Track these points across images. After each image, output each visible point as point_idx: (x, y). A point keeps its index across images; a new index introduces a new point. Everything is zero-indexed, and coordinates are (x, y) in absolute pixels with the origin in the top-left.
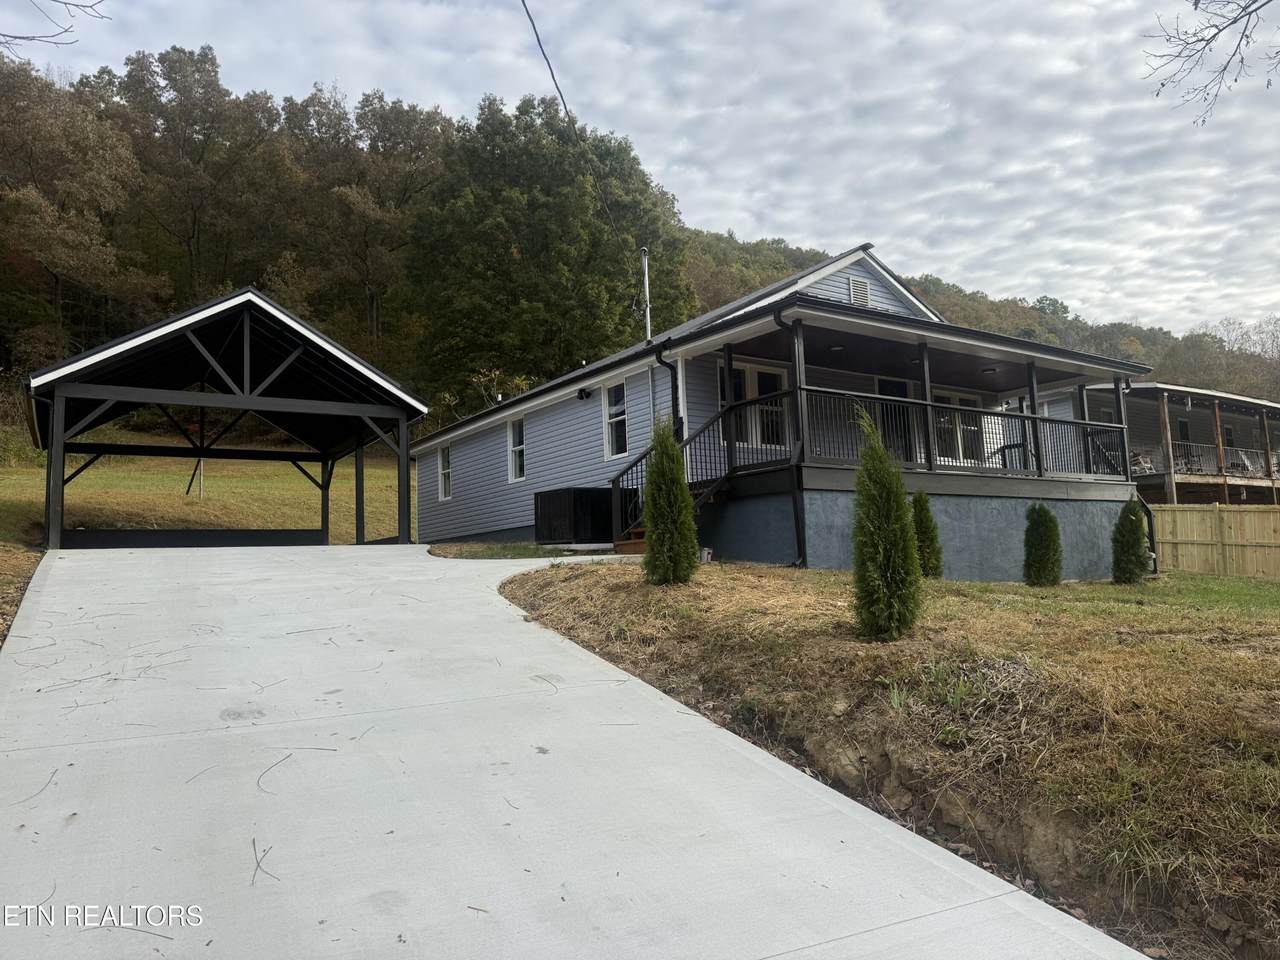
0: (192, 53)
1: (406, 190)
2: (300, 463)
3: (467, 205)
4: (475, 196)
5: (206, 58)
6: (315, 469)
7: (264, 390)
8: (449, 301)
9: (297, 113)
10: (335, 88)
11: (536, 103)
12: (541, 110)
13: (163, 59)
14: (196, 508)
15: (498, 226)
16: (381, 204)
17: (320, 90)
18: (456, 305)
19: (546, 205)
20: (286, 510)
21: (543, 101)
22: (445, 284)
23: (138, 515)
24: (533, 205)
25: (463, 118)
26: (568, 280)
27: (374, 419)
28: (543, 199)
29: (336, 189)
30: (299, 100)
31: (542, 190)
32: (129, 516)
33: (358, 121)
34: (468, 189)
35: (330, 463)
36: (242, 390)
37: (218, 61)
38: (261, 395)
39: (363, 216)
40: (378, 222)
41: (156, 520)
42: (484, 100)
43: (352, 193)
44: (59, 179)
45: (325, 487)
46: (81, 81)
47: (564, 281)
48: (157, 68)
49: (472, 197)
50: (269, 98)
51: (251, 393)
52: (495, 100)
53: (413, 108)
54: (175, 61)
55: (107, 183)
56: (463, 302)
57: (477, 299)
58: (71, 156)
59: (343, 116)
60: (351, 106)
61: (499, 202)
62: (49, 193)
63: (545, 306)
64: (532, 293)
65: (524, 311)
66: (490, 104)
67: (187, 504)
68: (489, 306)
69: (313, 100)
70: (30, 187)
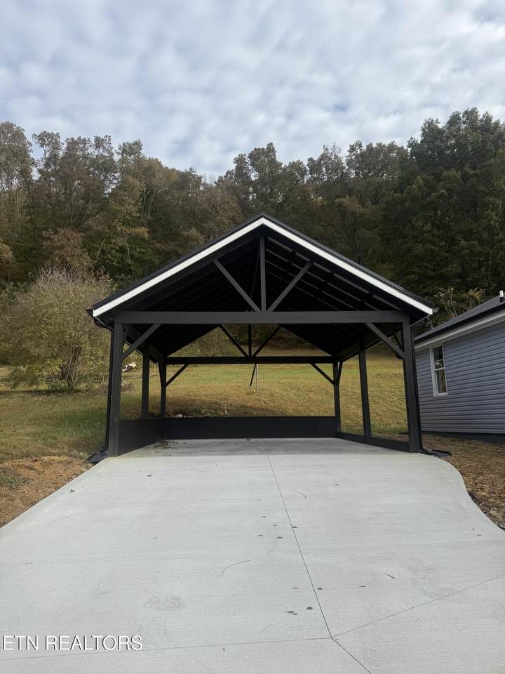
0: (263, 149)
1: (377, 195)
2: (317, 365)
3: (420, 188)
4: (424, 181)
5: (270, 150)
6: (328, 369)
7: (279, 305)
8: (409, 250)
9: (315, 166)
10: (334, 146)
11: (461, 115)
12: (465, 119)
13: (251, 156)
14: (253, 397)
15: (441, 195)
16: (363, 204)
17: (326, 149)
18: (415, 252)
19: (475, 175)
20: (311, 395)
21: (466, 113)
22: (406, 240)
23: (216, 403)
24: (465, 177)
25: (412, 138)
26: (495, 221)
27: (377, 325)
28: (472, 172)
29: (337, 200)
30: (316, 158)
31: (470, 167)
32: (211, 405)
33: (348, 164)
34: (419, 177)
35: (339, 363)
36: (260, 306)
37: (276, 150)
38: (276, 310)
39: (353, 213)
40: (362, 215)
41: (227, 406)
42: (425, 124)
43: (346, 201)
44: (205, 223)
45: (336, 382)
46: (219, 180)
47: (492, 222)
48: (248, 160)
49: (421, 181)
50: (301, 163)
51: (267, 309)
52: (432, 121)
53: (379, 145)
54: (256, 155)
55: (226, 221)
56: (419, 249)
57: (429, 246)
58: (210, 211)
59: (339, 163)
60: (344, 154)
61: (441, 180)
62: (202, 231)
63: (479, 242)
64: (467, 235)
65: (463, 248)
66: (429, 125)
67: (248, 394)
68: (437, 249)
69: (323, 157)
70: (193, 229)
